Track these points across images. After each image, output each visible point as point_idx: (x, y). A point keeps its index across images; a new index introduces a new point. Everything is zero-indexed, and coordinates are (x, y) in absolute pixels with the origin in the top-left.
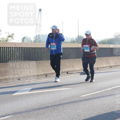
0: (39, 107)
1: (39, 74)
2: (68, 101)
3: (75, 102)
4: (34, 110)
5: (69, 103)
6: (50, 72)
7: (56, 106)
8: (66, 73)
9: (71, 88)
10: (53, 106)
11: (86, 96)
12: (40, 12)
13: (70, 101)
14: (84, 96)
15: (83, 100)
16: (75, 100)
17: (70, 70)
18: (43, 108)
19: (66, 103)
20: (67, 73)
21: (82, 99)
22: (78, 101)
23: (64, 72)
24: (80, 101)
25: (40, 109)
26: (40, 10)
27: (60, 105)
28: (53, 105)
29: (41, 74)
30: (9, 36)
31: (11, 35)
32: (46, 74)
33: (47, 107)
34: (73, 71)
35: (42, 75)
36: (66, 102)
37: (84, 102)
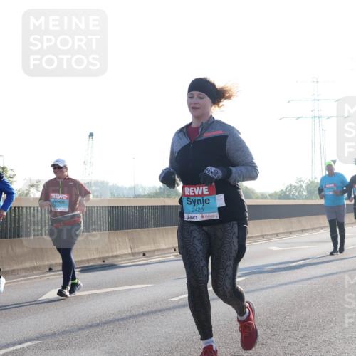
0: (90, 324)
1: (90, 258)
2: (146, 310)
3: (160, 311)
4: (81, 329)
5: (148, 313)
6: (110, 254)
7: (122, 319)
8: (142, 255)
9: (151, 283)
10: (118, 320)
11: (179, 300)
12: (91, 140)
13: (149, 310)
14: (176, 299)
15: (174, 308)
16: (160, 307)
17: (149, 249)
18: (98, 325)
19: (143, 314)
20: (144, 255)
21: (172, 305)
22: (164, 310)
23: (139, 253)
24: (169, 309)
25: (91, 326)
26: (91, 135)
27: (130, 317)
28: (117, 317)
29: (93, 257)
30: (32, 186)
31: (35, 183)
32: (103, 258)
33: (105, 323)
34: (154, 251)
35: (95, 259)
36: (142, 311)
37: (175, 311)
